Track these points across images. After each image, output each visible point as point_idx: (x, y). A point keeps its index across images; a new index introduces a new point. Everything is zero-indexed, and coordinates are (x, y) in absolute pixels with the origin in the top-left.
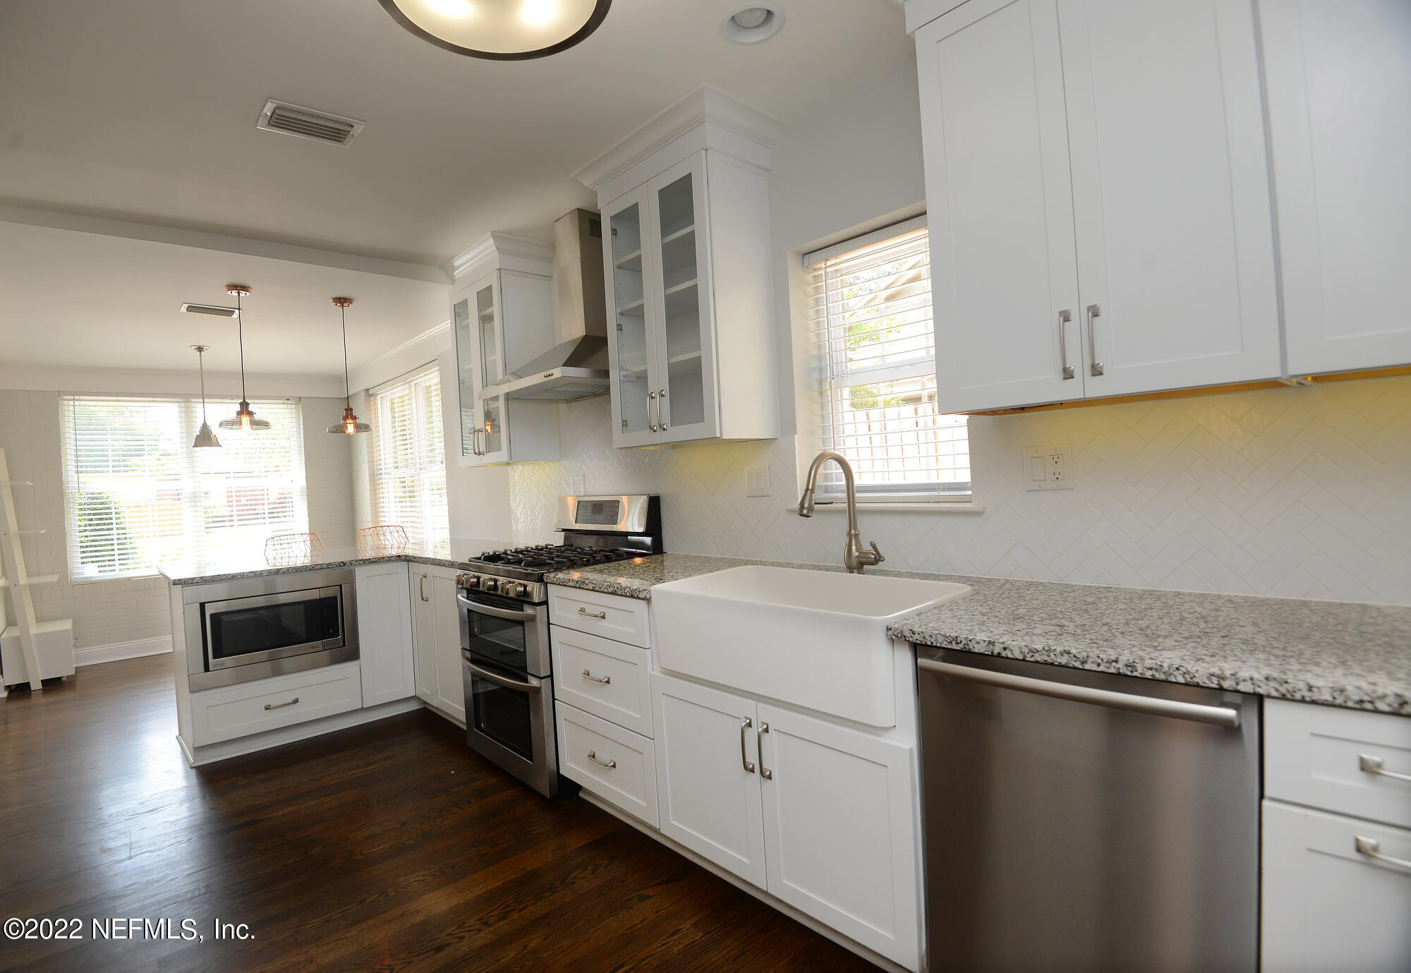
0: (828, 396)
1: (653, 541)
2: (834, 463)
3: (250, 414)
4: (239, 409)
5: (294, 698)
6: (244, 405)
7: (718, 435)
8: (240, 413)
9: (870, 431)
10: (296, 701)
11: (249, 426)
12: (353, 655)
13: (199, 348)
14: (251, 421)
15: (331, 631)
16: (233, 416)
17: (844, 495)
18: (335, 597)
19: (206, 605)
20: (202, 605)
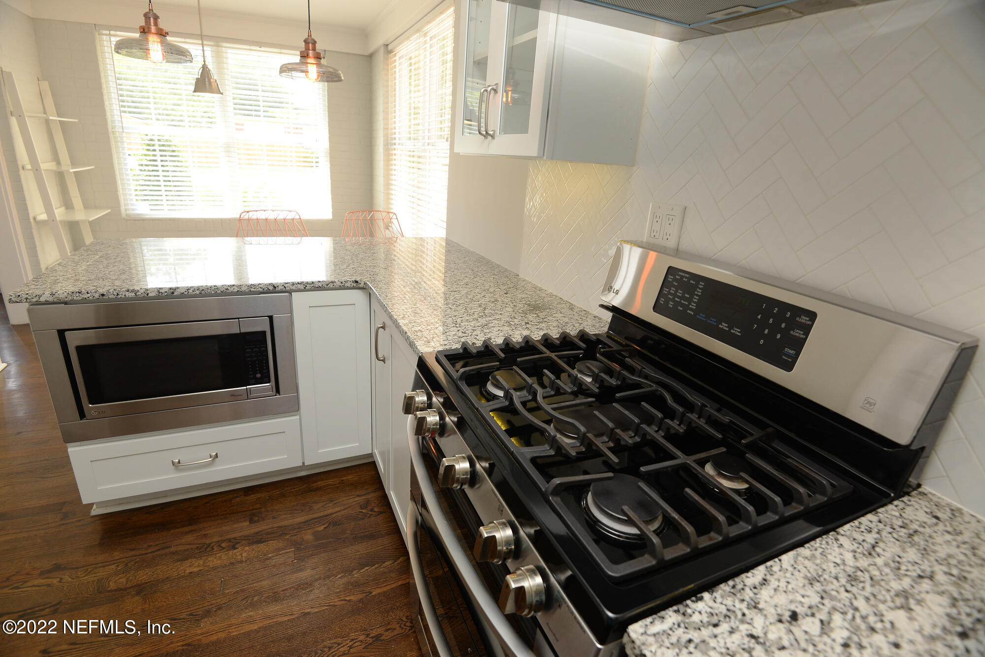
6: (151, 18)
8: (144, 30)
12: (294, 407)
15: (259, 375)
18: (264, 333)
19: (67, 333)
20: (61, 333)
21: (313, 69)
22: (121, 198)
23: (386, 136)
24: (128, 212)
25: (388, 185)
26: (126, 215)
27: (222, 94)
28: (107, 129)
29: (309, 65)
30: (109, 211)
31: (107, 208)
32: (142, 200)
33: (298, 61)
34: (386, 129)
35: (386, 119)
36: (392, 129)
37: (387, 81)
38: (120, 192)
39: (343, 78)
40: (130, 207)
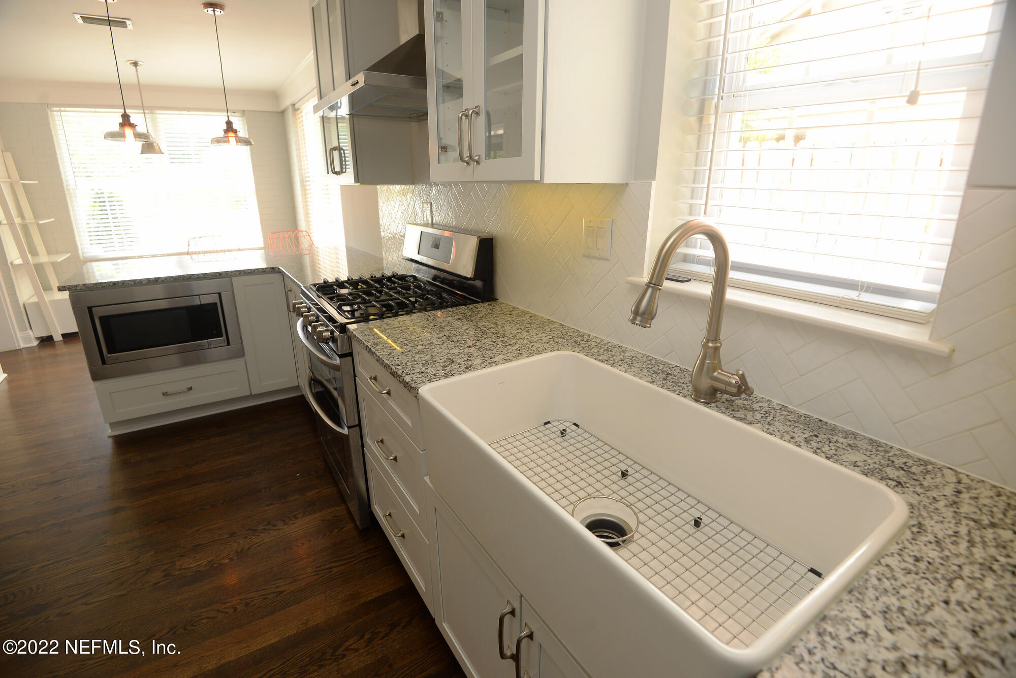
0: (710, 124)
1: (484, 286)
2: (701, 238)
3: (132, 126)
4: (121, 121)
5: (189, 386)
6: (126, 117)
7: (537, 177)
8: (122, 125)
9: (743, 165)
10: (191, 389)
11: (133, 139)
12: (240, 353)
13: (134, 63)
14: (134, 134)
15: (215, 332)
16: (116, 128)
17: (711, 271)
18: (216, 304)
19: (93, 309)
20: (90, 309)
21: (232, 140)
22: (79, 243)
23: (301, 175)
24: (84, 255)
25: (307, 214)
26: (83, 257)
27: (163, 153)
28: (63, 187)
29: (230, 138)
30: (70, 254)
31: (67, 252)
32: (96, 244)
33: (222, 136)
34: (301, 169)
35: (300, 161)
36: (305, 169)
37: (297, 132)
38: (77, 239)
39: (253, 144)
40: (86, 251)
